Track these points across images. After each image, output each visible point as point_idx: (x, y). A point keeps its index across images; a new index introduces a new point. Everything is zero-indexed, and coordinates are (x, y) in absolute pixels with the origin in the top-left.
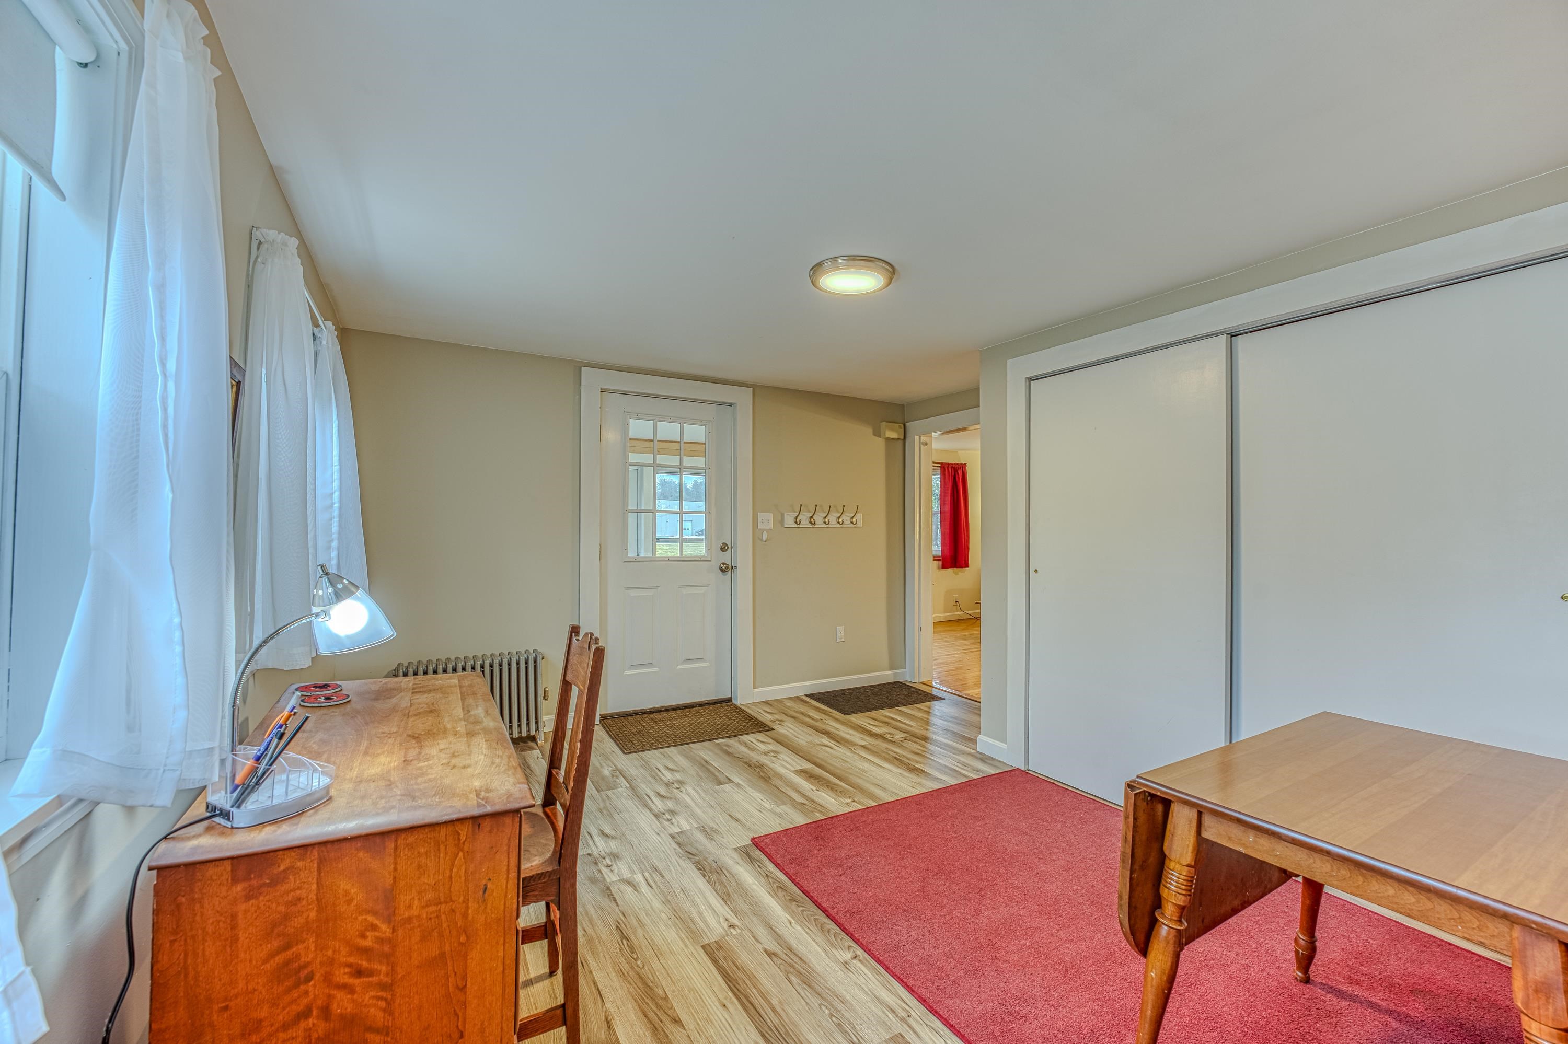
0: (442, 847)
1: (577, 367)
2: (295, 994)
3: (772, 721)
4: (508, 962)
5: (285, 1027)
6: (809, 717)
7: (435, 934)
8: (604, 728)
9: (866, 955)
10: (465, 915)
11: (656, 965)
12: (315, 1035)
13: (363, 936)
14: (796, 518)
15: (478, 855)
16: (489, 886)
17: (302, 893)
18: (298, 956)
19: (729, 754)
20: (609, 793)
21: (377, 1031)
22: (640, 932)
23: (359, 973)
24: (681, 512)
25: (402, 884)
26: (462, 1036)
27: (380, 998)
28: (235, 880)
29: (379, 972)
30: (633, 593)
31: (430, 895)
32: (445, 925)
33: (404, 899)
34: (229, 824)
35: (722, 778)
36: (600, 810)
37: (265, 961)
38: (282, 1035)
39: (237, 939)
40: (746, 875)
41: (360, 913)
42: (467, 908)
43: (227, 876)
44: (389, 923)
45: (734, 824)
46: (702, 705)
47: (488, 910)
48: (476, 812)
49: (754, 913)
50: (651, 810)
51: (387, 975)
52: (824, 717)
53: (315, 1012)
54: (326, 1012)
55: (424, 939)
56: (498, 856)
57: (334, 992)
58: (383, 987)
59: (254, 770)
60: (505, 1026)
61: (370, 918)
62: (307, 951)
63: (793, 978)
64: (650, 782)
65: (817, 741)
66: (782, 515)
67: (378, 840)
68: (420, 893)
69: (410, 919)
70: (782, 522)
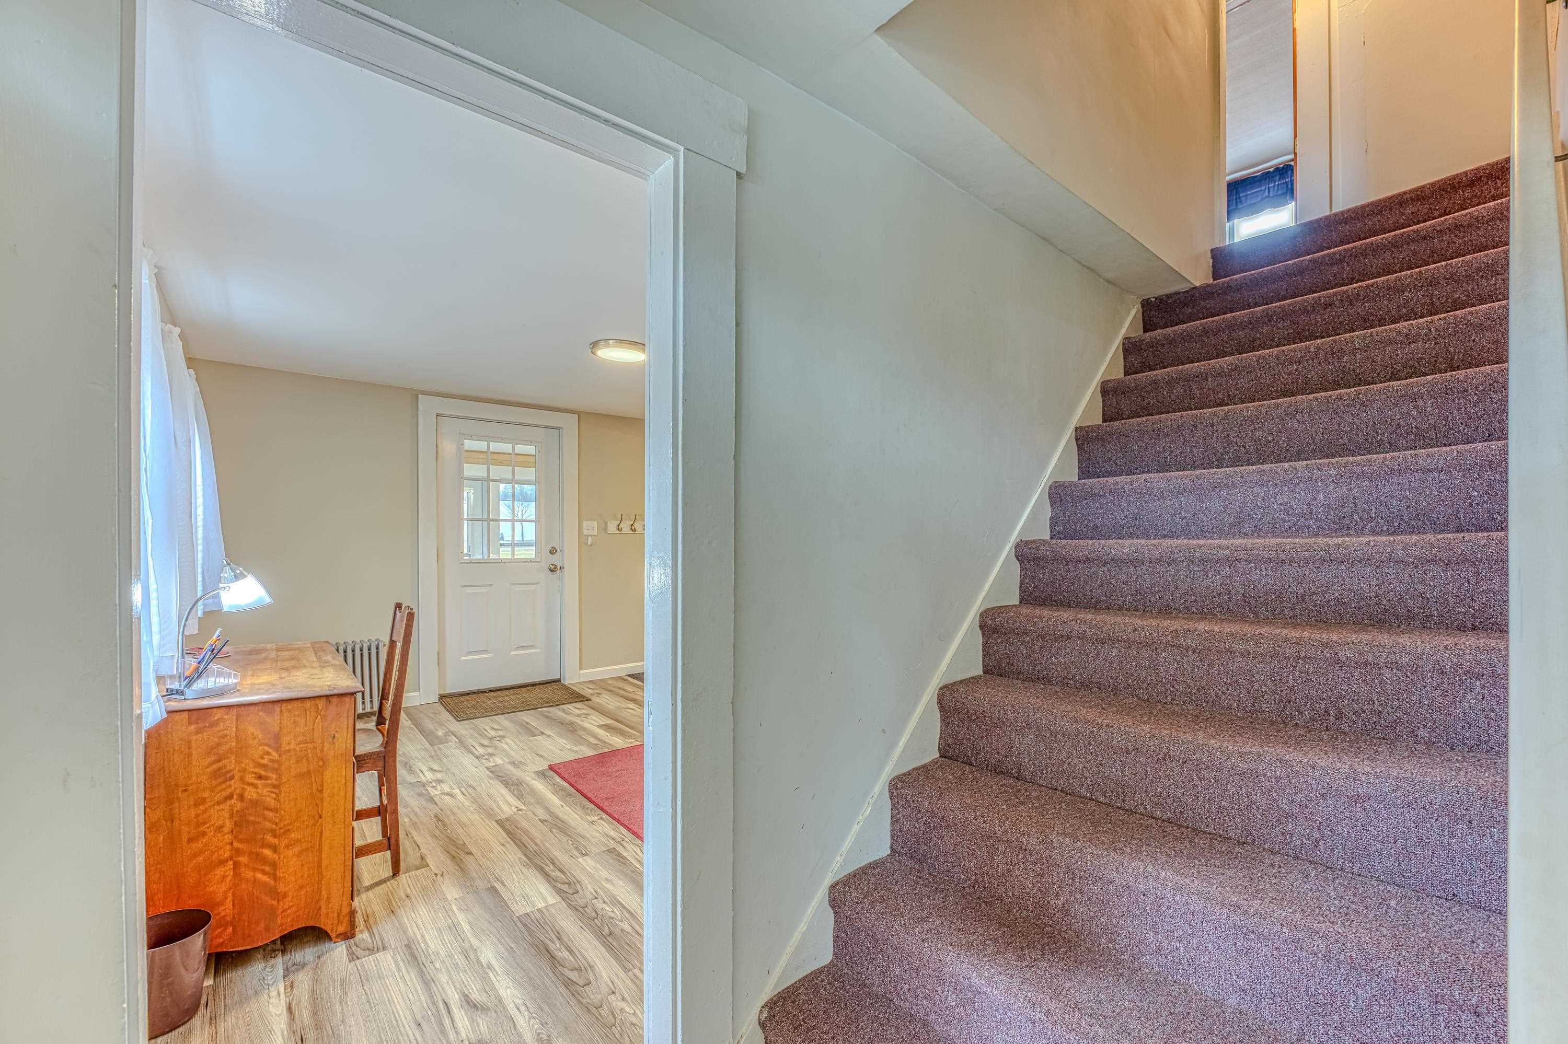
0: (308, 713)
1: (415, 395)
2: (224, 786)
3: (591, 694)
4: (348, 778)
5: (218, 803)
6: (625, 690)
7: (305, 759)
8: (442, 704)
9: (608, 817)
10: (322, 751)
11: (460, 831)
12: (235, 809)
13: (262, 758)
14: (619, 525)
15: (330, 719)
16: (336, 735)
17: (227, 732)
18: (225, 766)
19: (547, 717)
20: (441, 746)
21: (271, 810)
22: (452, 818)
23: (260, 777)
24: (513, 521)
25: (285, 731)
26: (320, 817)
27: (273, 792)
28: (190, 723)
29: (271, 778)
30: (469, 590)
31: (301, 738)
32: (310, 755)
33: (285, 740)
34: (183, 697)
35: (536, 732)
36: (432, 757)
37: (207, 767)
38: (217, 807)
39: (191, 755)
40: (539, 786)
41: (261, 745)
42: (323, 747)
43: (185, 721)
44: (278, 751)
45: (538, 758)
46: (534, 685)
47: (336, 749)
48: (328, 693)
49: (538, 803)
50: (473, 754)
51: (276, 780)
52: (636, 689)
53: (235, 797)
54: (241, 797)
55: (298, 762)
56: (341, 719)
57: (245, 787)
58: (274, 786)
59: (197, 669)
60: (346, 814)
61: (266, 748)
62: (230, 763)
63: (554, 831)
64: (476, 738)
65: (623, 706)
66: (606, 523)
67: (270, 706)
68: (295, 736)
69: (289, 751)
70: (605, 529)
